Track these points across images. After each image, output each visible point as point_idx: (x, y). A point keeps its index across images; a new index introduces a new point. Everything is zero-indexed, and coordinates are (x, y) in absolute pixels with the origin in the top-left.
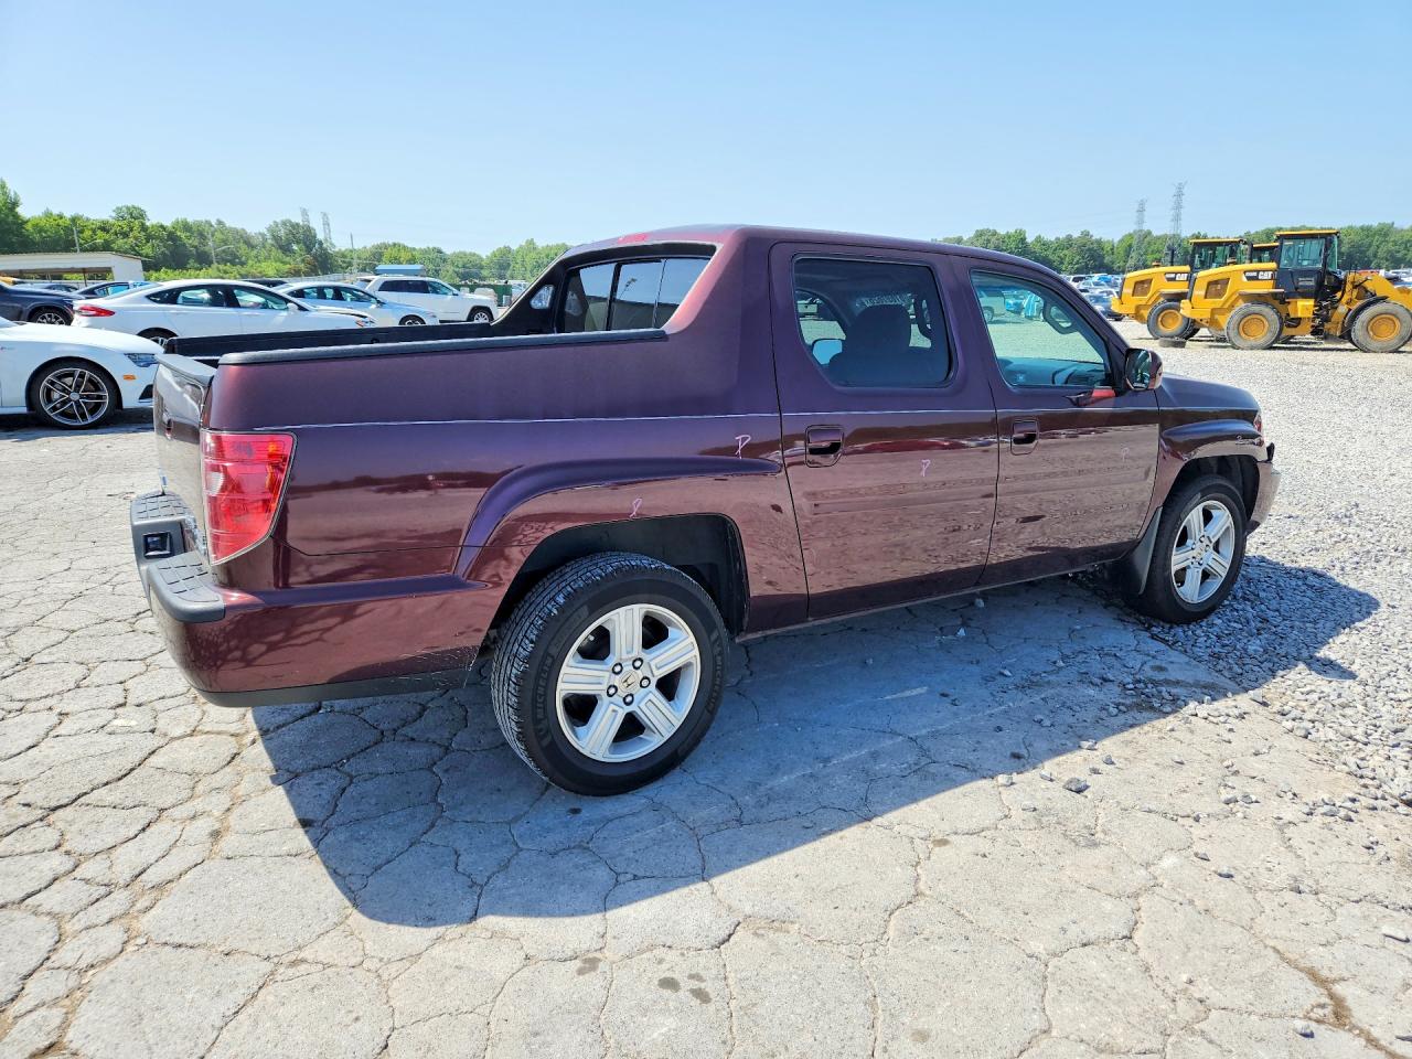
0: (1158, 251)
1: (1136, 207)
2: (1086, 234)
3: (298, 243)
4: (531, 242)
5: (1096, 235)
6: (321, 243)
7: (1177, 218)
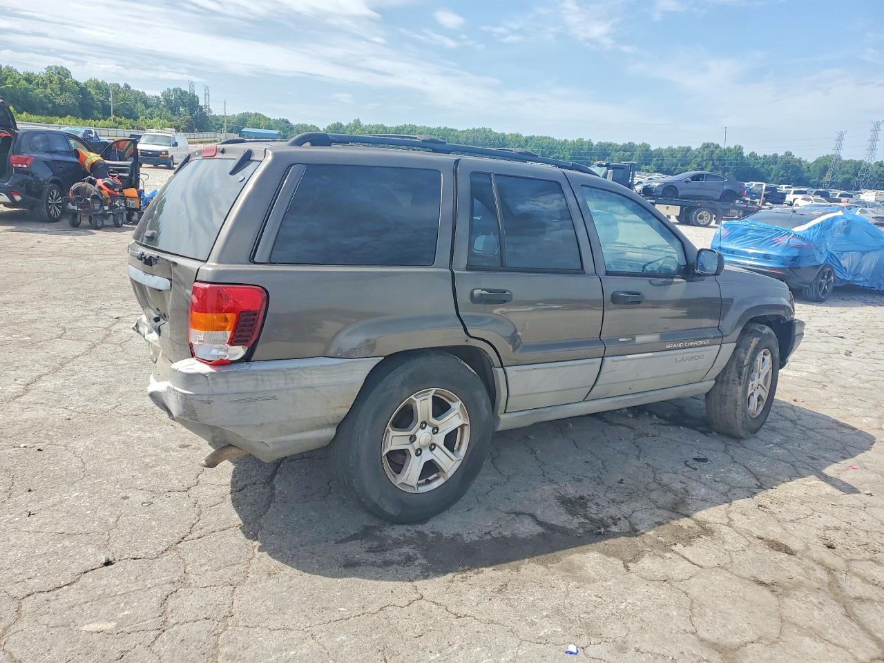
0: (847, 172)
1: (836, 136)
2: (789, 154)
3: (184, 106)
4: (358, 121)
5: (797, 155)
6: (201, 108)
7: (872, 149)
